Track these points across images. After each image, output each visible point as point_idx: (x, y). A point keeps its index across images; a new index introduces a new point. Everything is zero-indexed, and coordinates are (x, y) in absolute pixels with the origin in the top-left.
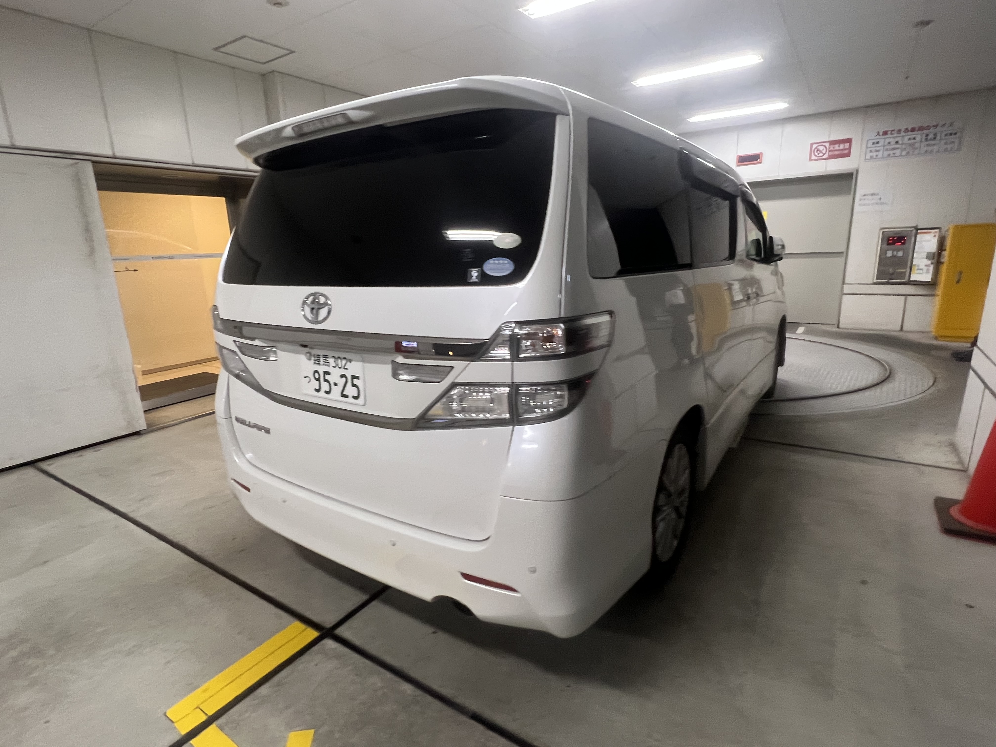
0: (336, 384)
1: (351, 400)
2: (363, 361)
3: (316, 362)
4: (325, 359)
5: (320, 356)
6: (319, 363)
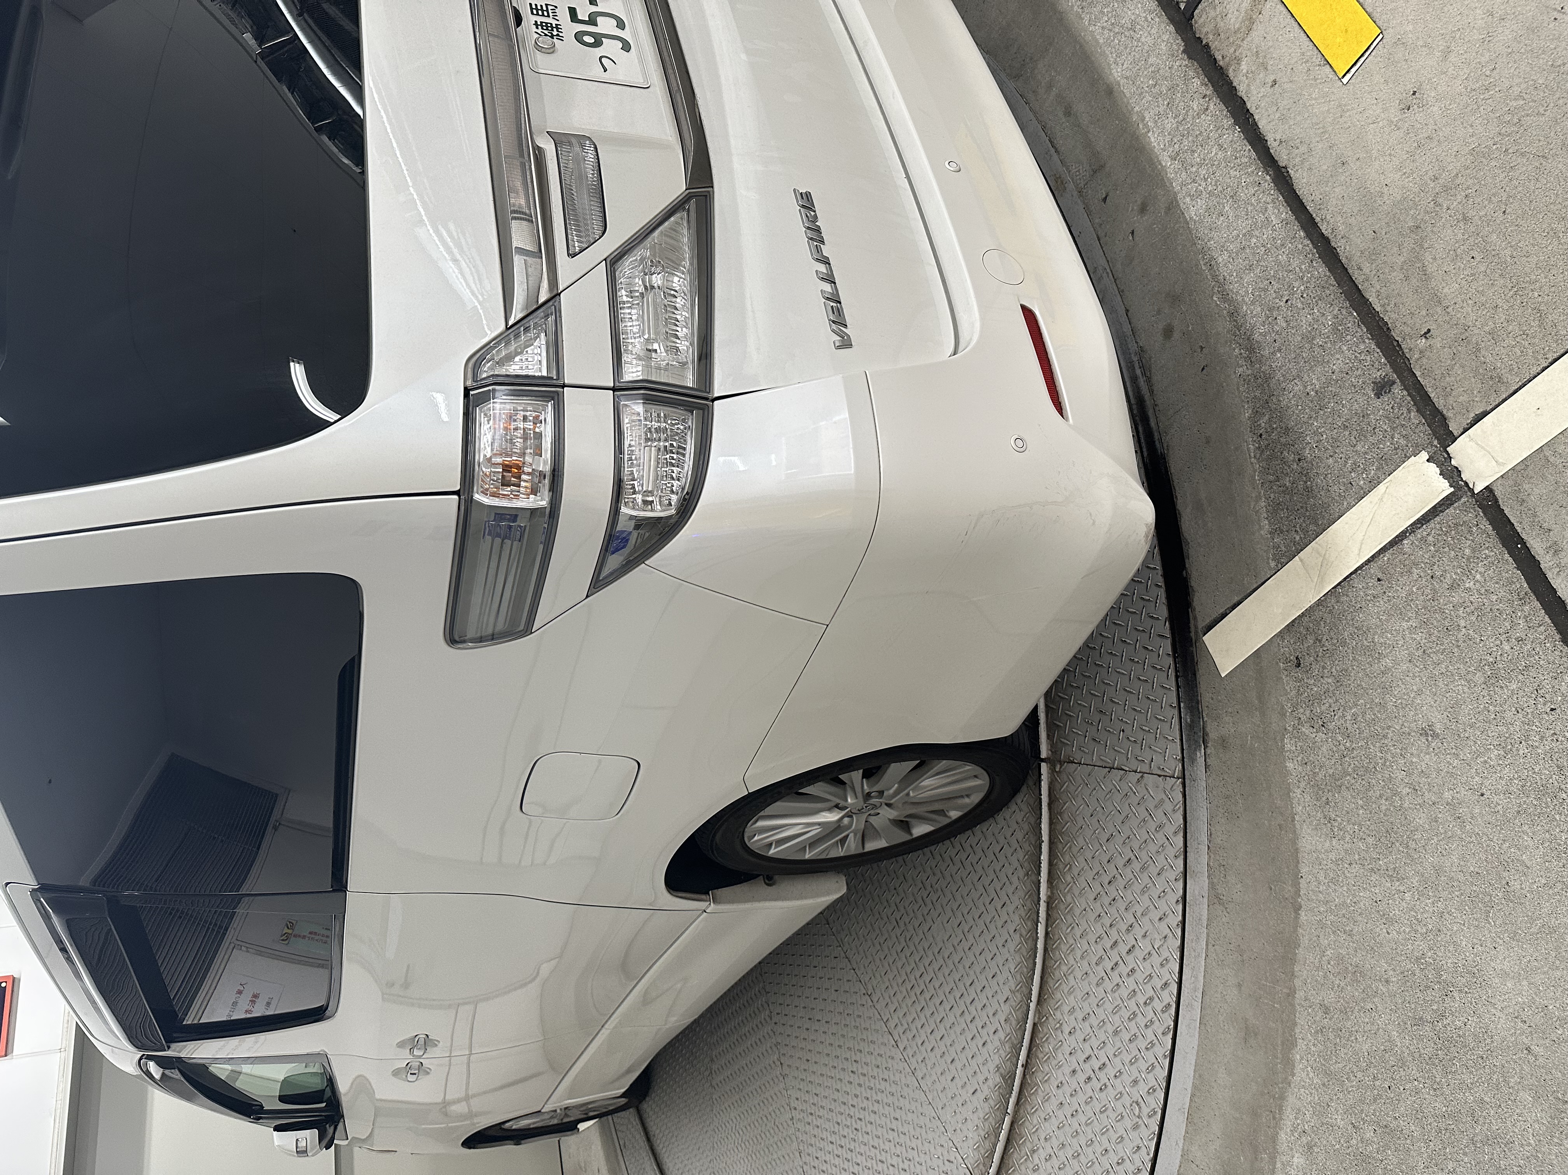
3: (555, 33)
4: (540, 13)
5: (536, 22)
6: (554, 26)
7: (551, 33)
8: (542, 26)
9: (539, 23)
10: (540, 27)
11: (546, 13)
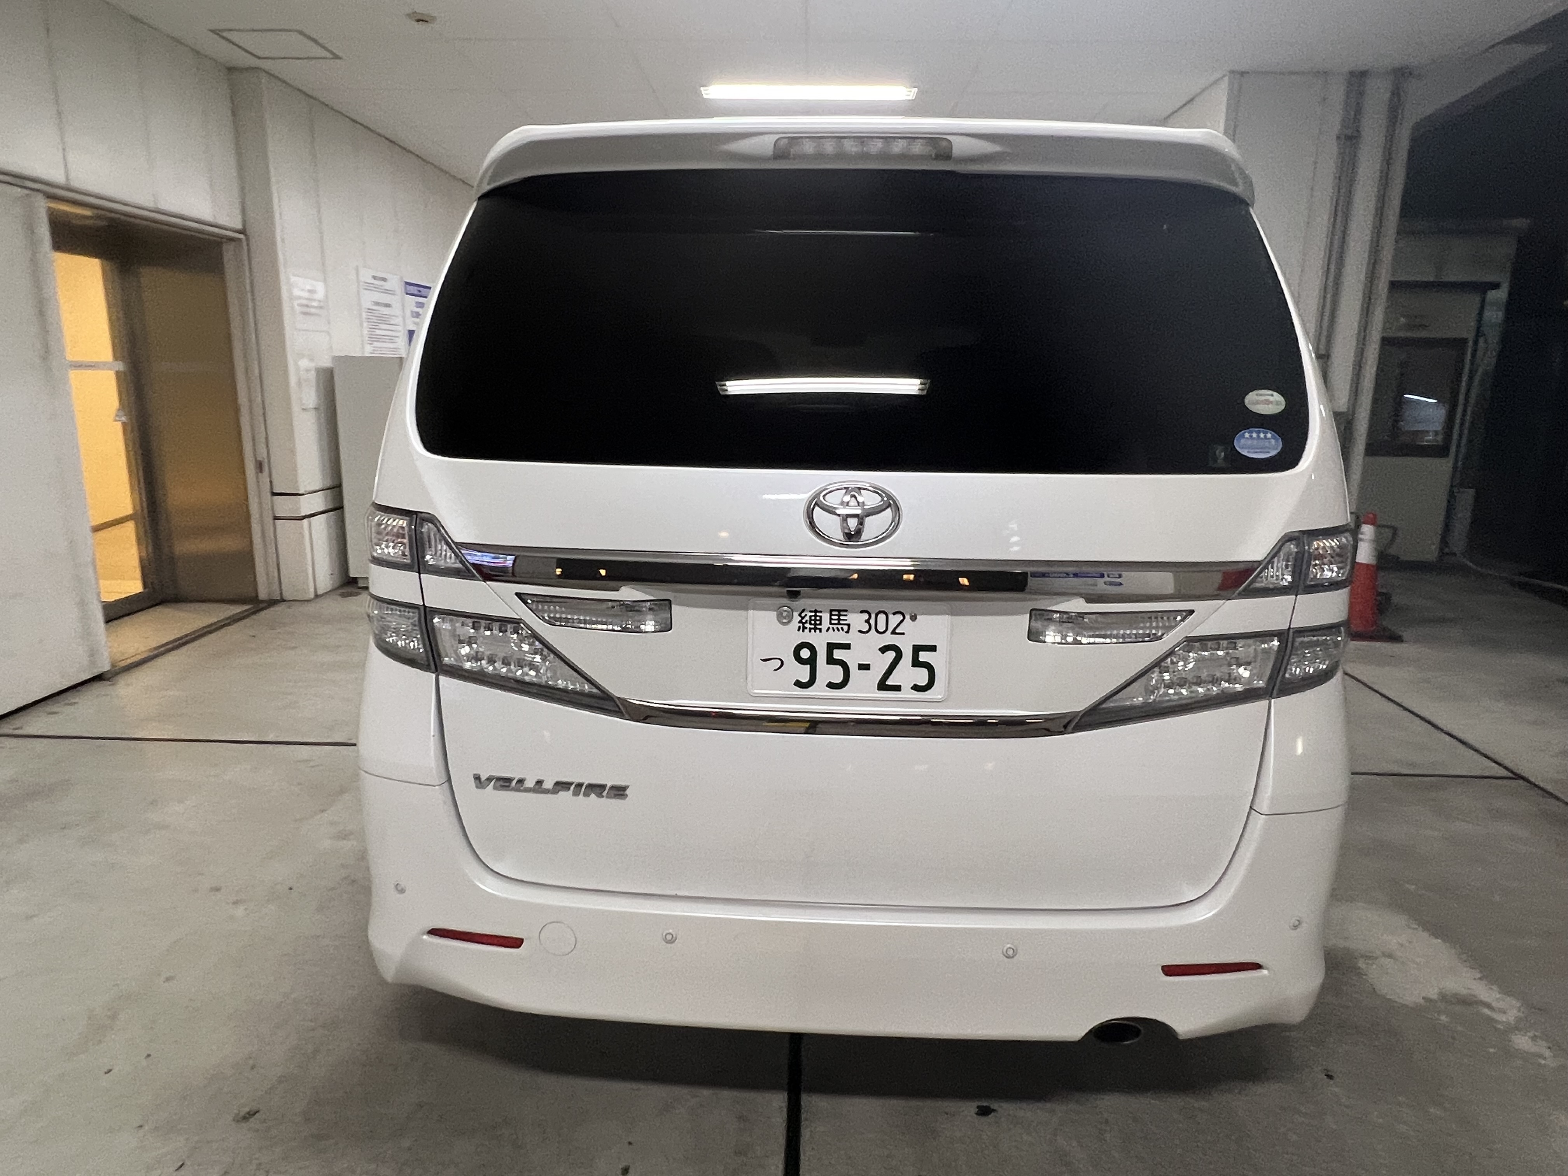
0: (864, 667)
1: (907, 693)
2: (952, 614)
3: (808, 625)
4: (837, 617)
5: (821, 612)
6: (818, 627)
7: (806, 622)
8: (816, 616)
9: (818, 614)
10: (813, 614)
11: (833, 622)
